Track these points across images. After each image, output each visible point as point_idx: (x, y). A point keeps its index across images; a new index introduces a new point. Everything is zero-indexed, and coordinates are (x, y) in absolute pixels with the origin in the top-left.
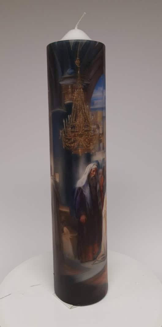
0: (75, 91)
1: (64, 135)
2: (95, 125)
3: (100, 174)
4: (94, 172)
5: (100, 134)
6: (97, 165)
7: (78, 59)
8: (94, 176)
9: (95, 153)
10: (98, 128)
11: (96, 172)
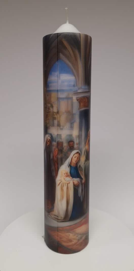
2: (49, 104)
3: (53, 146)
4: (48, 142)
5: (53, 112)
6: (50, 137)
8: (48, 145)
9: (49, 127)
10: (52, 107)
11: (50, 142)
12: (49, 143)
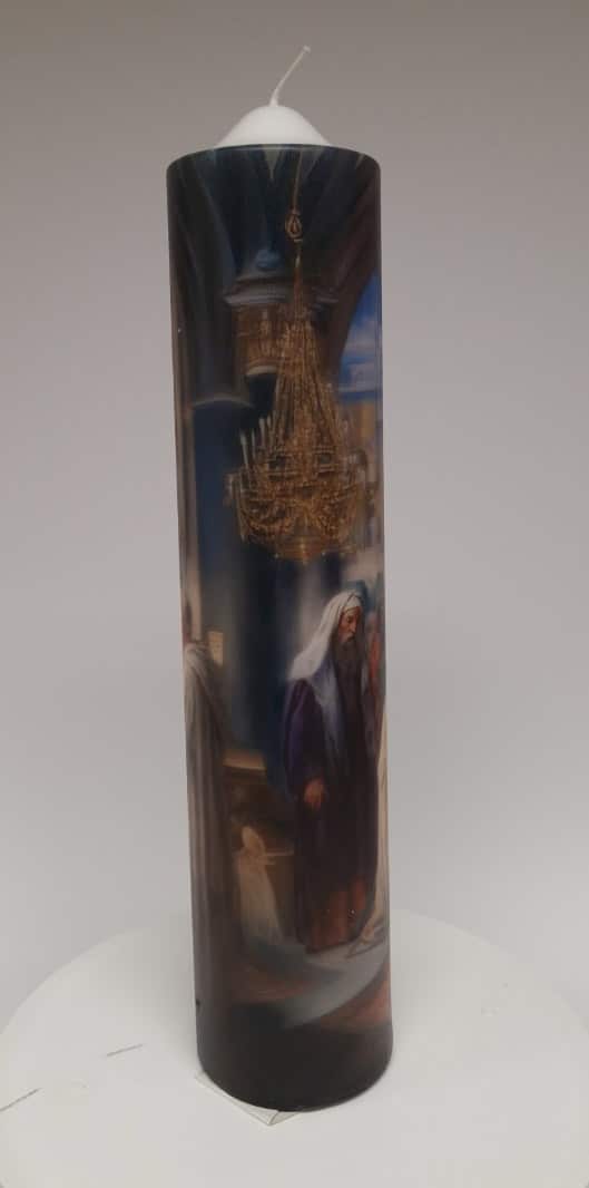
0: (283, 331)
1: (242, 491)
4: (350, 622)
5: (369, 487)
7: (295, 216)
8: (350, 639)
9: (355, 553)
11: (357, 623)
12: (353, 626)
